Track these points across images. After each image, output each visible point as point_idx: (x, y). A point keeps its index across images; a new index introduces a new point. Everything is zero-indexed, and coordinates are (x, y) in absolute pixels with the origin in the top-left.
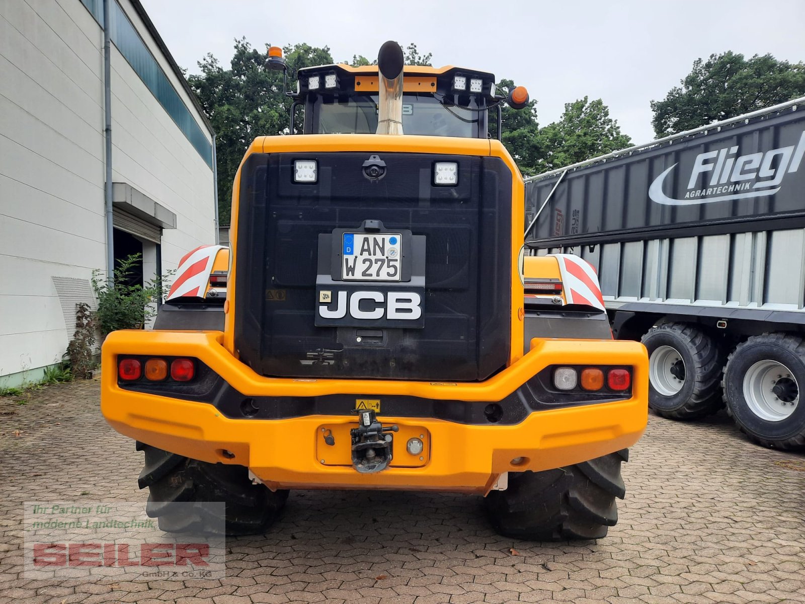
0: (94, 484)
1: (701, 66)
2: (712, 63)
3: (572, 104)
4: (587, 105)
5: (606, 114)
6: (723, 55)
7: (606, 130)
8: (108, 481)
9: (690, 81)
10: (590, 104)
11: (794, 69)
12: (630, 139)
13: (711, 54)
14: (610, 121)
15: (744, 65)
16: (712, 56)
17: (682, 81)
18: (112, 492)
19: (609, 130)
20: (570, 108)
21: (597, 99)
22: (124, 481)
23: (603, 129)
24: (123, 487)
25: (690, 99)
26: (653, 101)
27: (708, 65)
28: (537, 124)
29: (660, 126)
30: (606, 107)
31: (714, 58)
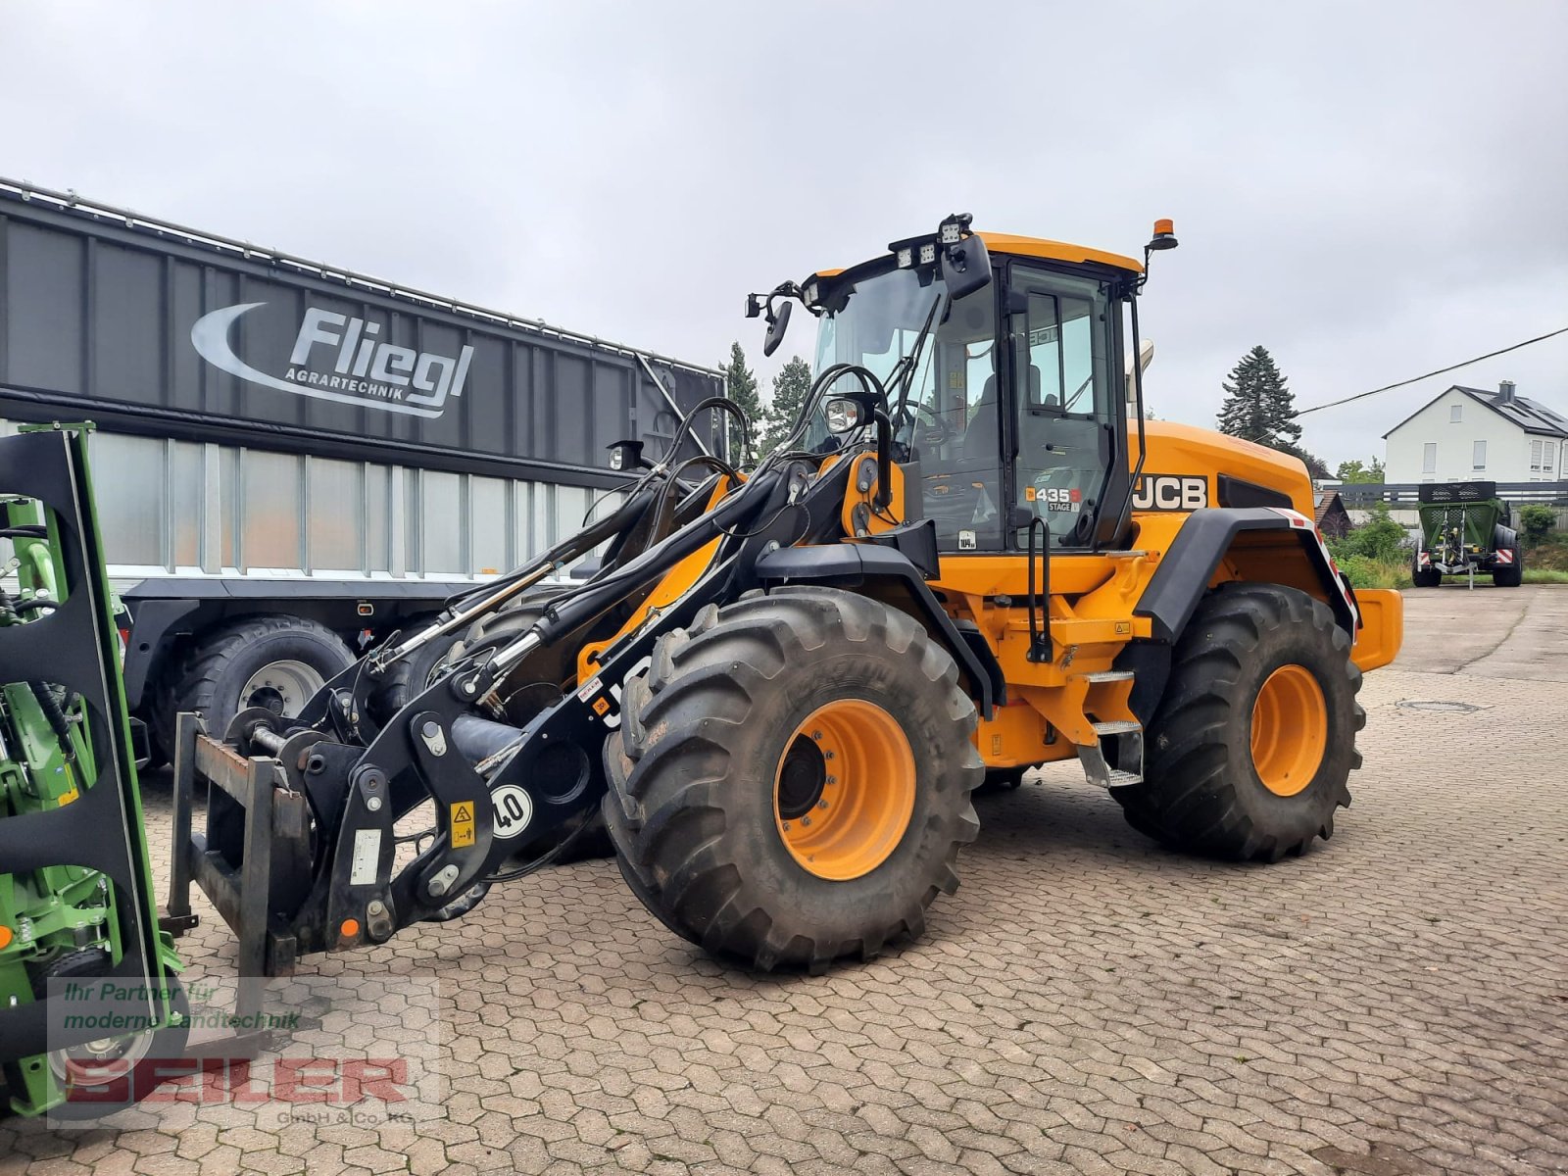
0: (1417, 937)
8: (1389, 938)
18: (1384, 913)
22: (1358, 930)
24: (1362, 916)
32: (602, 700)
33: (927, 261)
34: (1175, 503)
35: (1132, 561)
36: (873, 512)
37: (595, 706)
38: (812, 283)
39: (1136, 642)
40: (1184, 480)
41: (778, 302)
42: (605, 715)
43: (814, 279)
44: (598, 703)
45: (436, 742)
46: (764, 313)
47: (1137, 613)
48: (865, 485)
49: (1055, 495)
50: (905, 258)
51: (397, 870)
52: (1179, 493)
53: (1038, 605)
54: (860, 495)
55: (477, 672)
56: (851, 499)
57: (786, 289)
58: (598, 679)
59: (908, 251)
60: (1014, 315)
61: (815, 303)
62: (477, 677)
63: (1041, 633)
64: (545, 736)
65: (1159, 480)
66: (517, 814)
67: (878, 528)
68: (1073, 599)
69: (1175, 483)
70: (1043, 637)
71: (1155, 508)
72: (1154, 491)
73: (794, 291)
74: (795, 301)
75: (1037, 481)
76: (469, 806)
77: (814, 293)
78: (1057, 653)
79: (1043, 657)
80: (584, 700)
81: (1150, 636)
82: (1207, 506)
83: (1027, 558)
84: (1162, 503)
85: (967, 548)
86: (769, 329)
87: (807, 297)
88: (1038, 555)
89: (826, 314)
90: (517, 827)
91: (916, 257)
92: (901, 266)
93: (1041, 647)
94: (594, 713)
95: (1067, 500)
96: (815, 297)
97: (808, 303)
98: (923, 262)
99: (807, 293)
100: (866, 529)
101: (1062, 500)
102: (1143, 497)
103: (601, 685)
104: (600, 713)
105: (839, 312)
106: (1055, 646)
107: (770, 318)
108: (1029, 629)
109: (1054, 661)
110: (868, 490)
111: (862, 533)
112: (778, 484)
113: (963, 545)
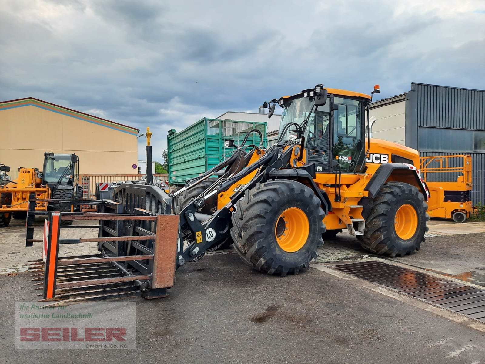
32: (232, 208)
33: (311, 96)
34: (379, 161)
35: (364, 176)
36: (298, 161)
37: (230, 209)
38: (281, 100)
39: (363, 198)
40: (381, 155)
41: (272, 104)
42: (232, 212)
43: (281, 99)
44: (231, 209)
45: (192, 218)
46: (268, 107)
47: (365, 190)
48: (296, 154)
49: (344, 158)
50: (306, 95)
51: (185, 248)
52: (380, 158)
53: (337, 187)
54: (295, 156)
55: (201, 200)
56: (293, 157)
57: (274, 101)
58: (231, 203)
59: (307, 93)
60: (334, 110)
61: (282, 105)
62: (201, 202)
63: (338, 194)
64: (219, 216)
65: (374, 155)
66: (212, 236)
67: (299, 165)
68: (348, 186)
69: (379, 156)
70: (338, 195)
71: (373, 162)
72: (373, 158)
73: (276, 101)
74: (276, 104)
75: (339, 154)
76: (200, 233)
77: (282, 102)
78: (342, 199)
79: (338, 200)
80: (228, 208)
81: (368, 196)
82: (388, 162)
83: (335, 174)
84: (375, 161)
85: (319, 171)
86: (270, 111)
87: (280, 103)
88: (338, 174)
89: (285, 107)
90: (212, 239)
91: (309, 94)
92: (304, 97)
93: (338, 198)
94: (230, 211)
95: (347, 159)
96: (282, 103)
97: (280, 105)
98: (310, 96)
99: (280, 102)
100: (296, 165)
101: (346, 159)
102: (369, 159)
103: (232, 204)
104: (231, 211)
105: (288, 107)
106: (341, 198)
107: (270, 108)
108: (335, 193)
109: (341, 201)
110: (297, 155)
111: (295, 166)
112: (275, 154)
113: (318, 170)
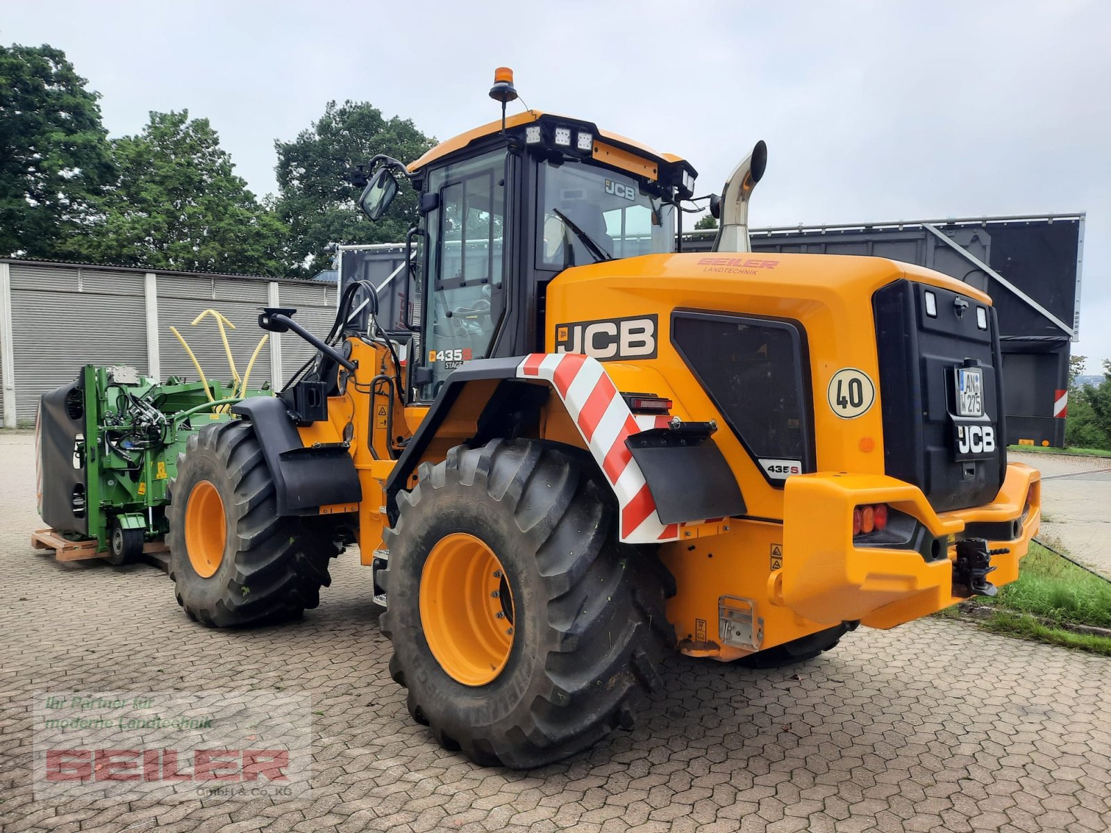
1: (335, 110)
2: (348, 110)
3: (161, 114)
4: (188, 122)
5: (216, 142)
6: (359, 104)
7: (217, 164)
9: (324, 128)
10: (193, 122)
11: (429, 143)
12: (246, 183)
13: (346, 100)
14: (223, 153)
15: (382, 124)
16: (347, 102)
17: (313, 124)
19: (221, 166)
20: (158, 119)
21: (203, 118)
23: (214, 162)
25: (322, 150)
26: (278, 140)
27: (343, 113)
28: (106, 132)
29: (284, 176)
30: (215, 133)
31: (349, 105)
